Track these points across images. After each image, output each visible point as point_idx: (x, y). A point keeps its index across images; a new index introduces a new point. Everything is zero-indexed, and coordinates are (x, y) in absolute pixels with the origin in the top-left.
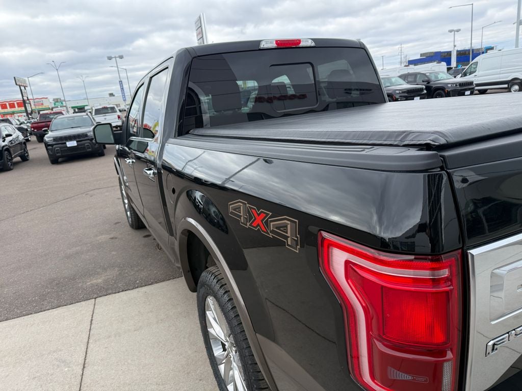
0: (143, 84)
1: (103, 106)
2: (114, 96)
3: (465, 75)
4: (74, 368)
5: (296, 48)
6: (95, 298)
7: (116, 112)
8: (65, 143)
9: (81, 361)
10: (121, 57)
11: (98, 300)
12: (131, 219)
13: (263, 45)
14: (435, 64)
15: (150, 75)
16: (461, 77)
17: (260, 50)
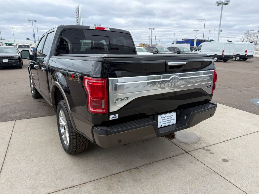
0: (44, 36)
1: (23, 44)
2: (29, 40)
3: (196, 50)
4: (6, 139)
5: (103, 30)
6: (16, 120)
7: (30, 48)
8: (2, 60)
9: (9, 137)
10: (35, 21)
11: (16, 121)
12: (34, 94)
13: (91, 28)
14: (185, 44)
15: (48, 33)
16: (195, 51)
17: (89, 29)
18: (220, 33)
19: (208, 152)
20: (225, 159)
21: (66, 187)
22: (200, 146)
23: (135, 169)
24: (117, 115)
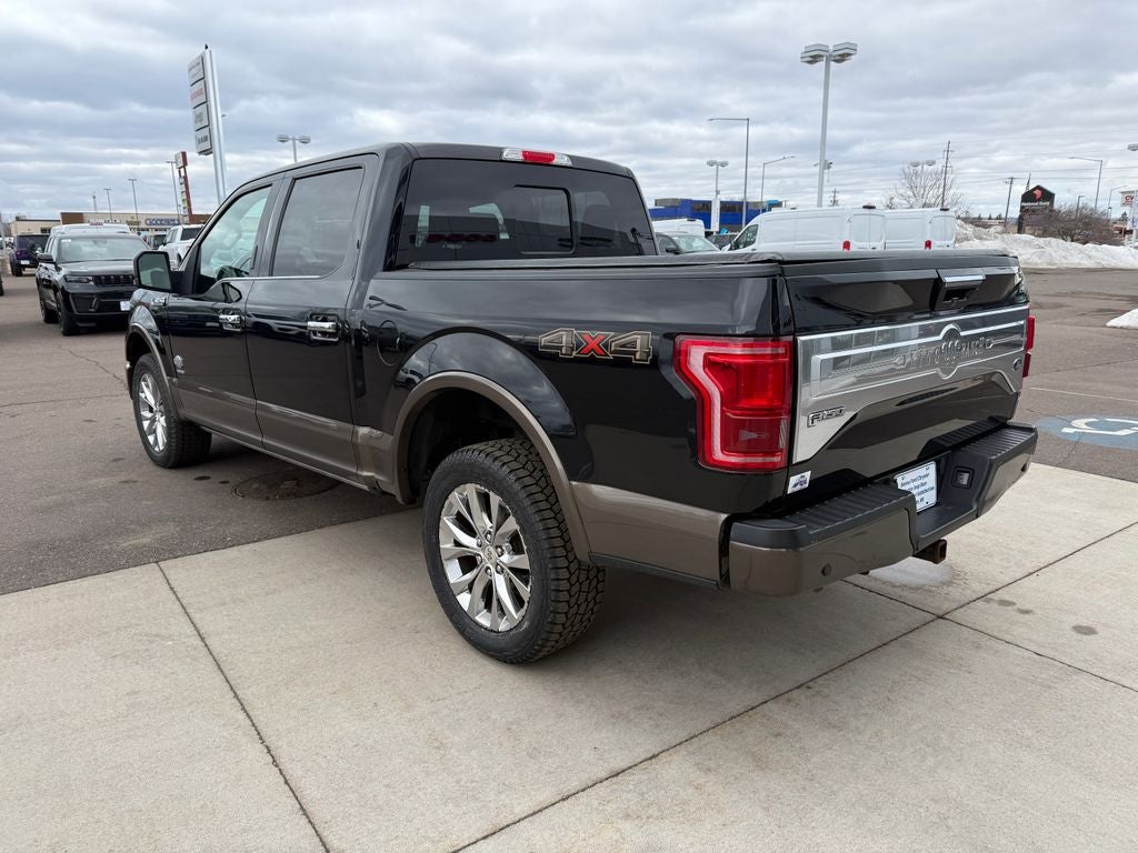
3: (736, 246)
4: (184, 640)
5: (547, 165)
6: (156, 563)
9: (190, 631)
11: (161, 565)
13: (507, 155)
14: (684, 221)
16: (730, 249)
17: (502, 161)
18: (826, 171)
19: (1010, 608)
20: (1080, 627)
21: (594, 778)
22: (968, 592)
23: (799, 691)
24: (808, 475)
